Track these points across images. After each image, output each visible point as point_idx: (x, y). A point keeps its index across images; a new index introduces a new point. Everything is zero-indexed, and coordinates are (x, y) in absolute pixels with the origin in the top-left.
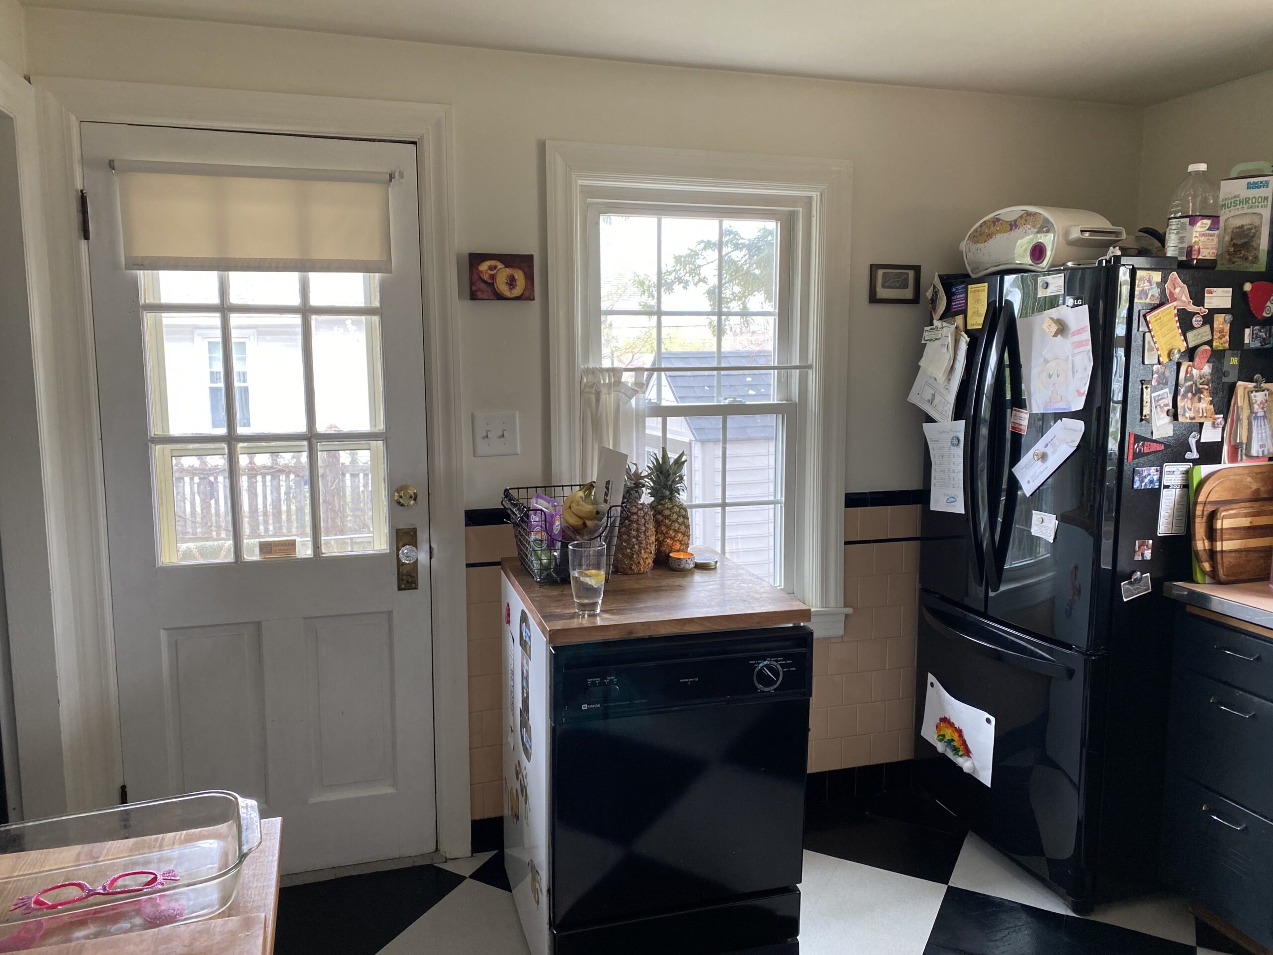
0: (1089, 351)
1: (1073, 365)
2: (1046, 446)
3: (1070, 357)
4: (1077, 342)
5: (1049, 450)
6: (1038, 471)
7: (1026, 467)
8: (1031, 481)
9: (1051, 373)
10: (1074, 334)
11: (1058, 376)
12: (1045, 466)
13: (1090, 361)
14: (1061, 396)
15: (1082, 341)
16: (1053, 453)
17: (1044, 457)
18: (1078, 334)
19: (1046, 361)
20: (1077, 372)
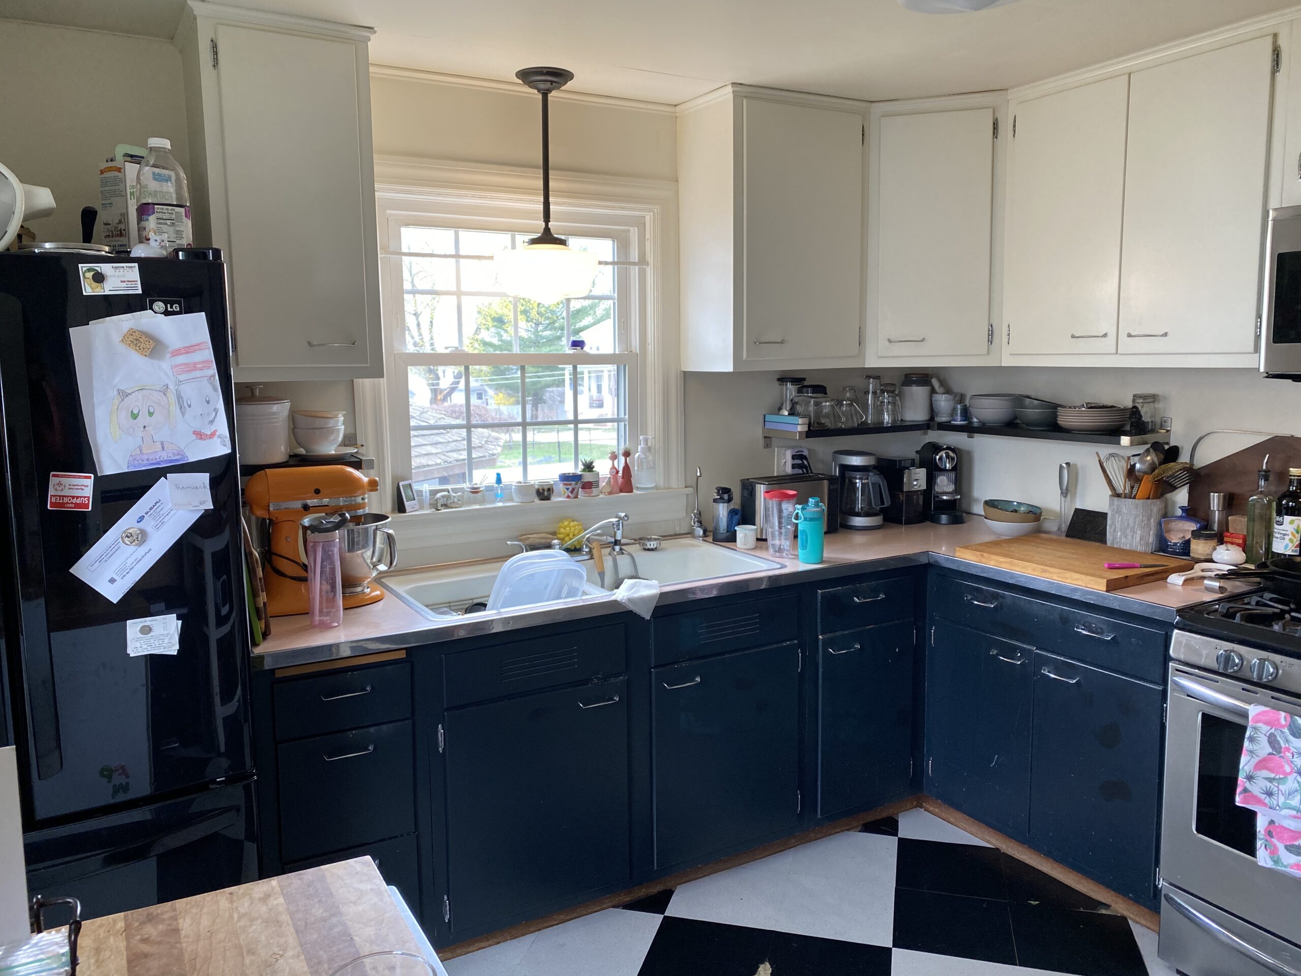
0: (214, 376)
1: (179, 397)
2: (141, 519)
3: (171, 386)
4: (185, 364)
5: (147, 525)
6: (129, 561)
7: (100, 559)
8: (115, 577)
9: (135, 412)
10: (177, 353)
11: (151, 414)
12: (143, 549)
13: (215, 390)
14: (162, 444)
15: (195, 364)
16: (157, 527)
17: (141, 538)
18: (187, 353)
19: (123, 395)
20: (189, 406)
